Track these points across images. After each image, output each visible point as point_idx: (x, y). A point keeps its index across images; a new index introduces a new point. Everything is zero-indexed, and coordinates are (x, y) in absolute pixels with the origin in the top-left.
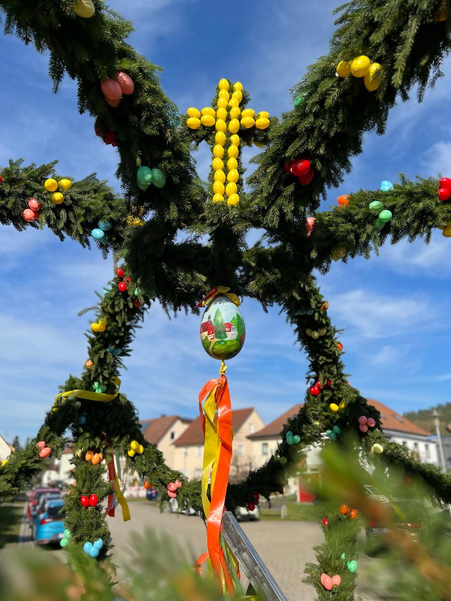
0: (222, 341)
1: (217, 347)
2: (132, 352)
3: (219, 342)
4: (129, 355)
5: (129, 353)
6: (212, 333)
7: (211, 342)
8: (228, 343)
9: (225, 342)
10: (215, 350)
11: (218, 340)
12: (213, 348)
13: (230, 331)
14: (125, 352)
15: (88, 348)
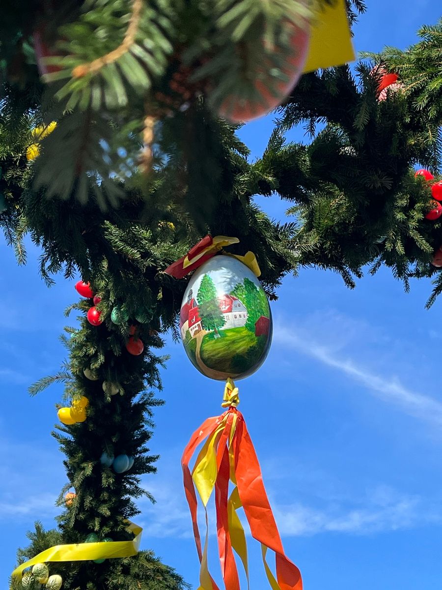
0: (216, 332)
1: (208, 347)
2: (158, 461)
3: (211, 336)
4: (154, 470)
5: (152, 464)
6: (197, 321)
7: (195, 339)
8: (229, 334)
9: (223, 334)
10: (206, 355)
11: (207, 332)
12: (201, 352)
13: (230, 310)
14: (144, 463)
15: (65, 463)
